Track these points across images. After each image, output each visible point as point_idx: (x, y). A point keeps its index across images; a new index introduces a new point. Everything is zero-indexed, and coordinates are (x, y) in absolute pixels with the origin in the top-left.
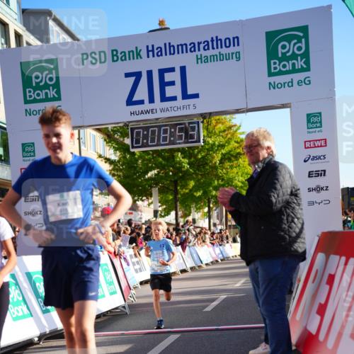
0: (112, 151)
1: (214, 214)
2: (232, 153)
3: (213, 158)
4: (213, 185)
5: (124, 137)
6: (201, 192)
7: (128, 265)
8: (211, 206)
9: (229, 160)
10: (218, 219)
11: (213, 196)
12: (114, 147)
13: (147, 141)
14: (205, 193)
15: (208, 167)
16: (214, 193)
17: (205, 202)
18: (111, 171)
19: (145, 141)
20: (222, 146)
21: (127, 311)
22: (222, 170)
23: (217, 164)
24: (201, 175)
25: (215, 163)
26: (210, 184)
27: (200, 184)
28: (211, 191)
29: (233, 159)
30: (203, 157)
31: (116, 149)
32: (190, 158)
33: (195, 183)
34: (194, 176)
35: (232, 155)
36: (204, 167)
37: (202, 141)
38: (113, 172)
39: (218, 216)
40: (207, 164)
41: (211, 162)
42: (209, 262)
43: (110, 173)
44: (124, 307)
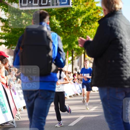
0: (3, 12)
1: (76, 61)
2: (90, 17)
3: (77, 21)
4: (76, 41)
5: (12, 2)
6: (67, 45)
7: (15, 94)
8: (74, 56)
9: (88, 23)
10: (78, 65)
11: (75, 49)
12: (5, 10)
13: (32, 2)
14: (70, 46)
15: (73, 27)
16: (76, 46)
17: (69, 53)
18: (3, 27)
19: (30, 2)
20: (84, 12)
21: (15, 125)
22: (83, 30)
23: (80, 25)
24: (67, 33)
25: (78, 25)
26: (74, 40)
27: (66, 39)
28: (74, 45)
29: (91, 22)
30: (70, 20)
31: (6, 11)
32: (60, 20)
33: (63, 39)
34: (63, 33)
35: (90, 19)
36: (70, 27)
37: (71, 4)
38: (4, 28)
39: (78, 63)
40: (72, 25)
41: (75, 23)
42: (71, 94)
43: (2, 29)
44: (12, 122)
